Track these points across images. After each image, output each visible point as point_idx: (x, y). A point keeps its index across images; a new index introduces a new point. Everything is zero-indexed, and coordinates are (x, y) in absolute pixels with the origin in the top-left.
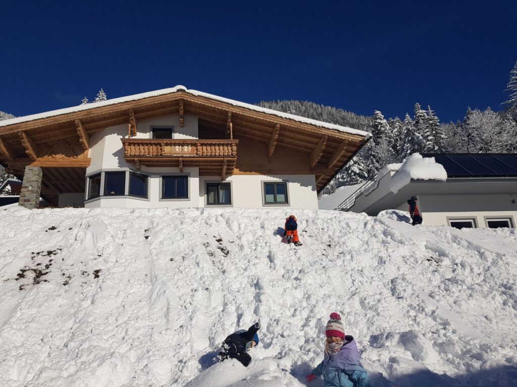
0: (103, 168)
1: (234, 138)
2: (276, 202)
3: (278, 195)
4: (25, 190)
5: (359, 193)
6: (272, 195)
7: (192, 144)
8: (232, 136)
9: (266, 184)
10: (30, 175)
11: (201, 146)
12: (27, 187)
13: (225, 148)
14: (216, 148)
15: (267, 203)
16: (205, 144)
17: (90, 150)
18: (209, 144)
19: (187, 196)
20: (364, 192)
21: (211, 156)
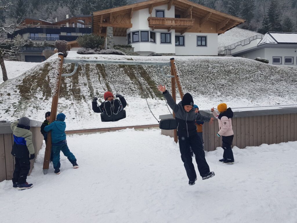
1: (193, 18)
2: (201, 45)
3: (202, 42)
4: (109, 37)
5: (239, 44)
6: (200, 42)
7: (176, 20)
8: (191, 17)
9: (198, 37)
10: (110, 31)
11: (180, 21)
12: (109, 36)
13: (189, 22)
14: (186, 22)
15: (198, 46)
16: (181, 20)
17: (131, 20)
18: (183, 20)
19: (170, 42)
20: (242, 44)
21: (183, 26)
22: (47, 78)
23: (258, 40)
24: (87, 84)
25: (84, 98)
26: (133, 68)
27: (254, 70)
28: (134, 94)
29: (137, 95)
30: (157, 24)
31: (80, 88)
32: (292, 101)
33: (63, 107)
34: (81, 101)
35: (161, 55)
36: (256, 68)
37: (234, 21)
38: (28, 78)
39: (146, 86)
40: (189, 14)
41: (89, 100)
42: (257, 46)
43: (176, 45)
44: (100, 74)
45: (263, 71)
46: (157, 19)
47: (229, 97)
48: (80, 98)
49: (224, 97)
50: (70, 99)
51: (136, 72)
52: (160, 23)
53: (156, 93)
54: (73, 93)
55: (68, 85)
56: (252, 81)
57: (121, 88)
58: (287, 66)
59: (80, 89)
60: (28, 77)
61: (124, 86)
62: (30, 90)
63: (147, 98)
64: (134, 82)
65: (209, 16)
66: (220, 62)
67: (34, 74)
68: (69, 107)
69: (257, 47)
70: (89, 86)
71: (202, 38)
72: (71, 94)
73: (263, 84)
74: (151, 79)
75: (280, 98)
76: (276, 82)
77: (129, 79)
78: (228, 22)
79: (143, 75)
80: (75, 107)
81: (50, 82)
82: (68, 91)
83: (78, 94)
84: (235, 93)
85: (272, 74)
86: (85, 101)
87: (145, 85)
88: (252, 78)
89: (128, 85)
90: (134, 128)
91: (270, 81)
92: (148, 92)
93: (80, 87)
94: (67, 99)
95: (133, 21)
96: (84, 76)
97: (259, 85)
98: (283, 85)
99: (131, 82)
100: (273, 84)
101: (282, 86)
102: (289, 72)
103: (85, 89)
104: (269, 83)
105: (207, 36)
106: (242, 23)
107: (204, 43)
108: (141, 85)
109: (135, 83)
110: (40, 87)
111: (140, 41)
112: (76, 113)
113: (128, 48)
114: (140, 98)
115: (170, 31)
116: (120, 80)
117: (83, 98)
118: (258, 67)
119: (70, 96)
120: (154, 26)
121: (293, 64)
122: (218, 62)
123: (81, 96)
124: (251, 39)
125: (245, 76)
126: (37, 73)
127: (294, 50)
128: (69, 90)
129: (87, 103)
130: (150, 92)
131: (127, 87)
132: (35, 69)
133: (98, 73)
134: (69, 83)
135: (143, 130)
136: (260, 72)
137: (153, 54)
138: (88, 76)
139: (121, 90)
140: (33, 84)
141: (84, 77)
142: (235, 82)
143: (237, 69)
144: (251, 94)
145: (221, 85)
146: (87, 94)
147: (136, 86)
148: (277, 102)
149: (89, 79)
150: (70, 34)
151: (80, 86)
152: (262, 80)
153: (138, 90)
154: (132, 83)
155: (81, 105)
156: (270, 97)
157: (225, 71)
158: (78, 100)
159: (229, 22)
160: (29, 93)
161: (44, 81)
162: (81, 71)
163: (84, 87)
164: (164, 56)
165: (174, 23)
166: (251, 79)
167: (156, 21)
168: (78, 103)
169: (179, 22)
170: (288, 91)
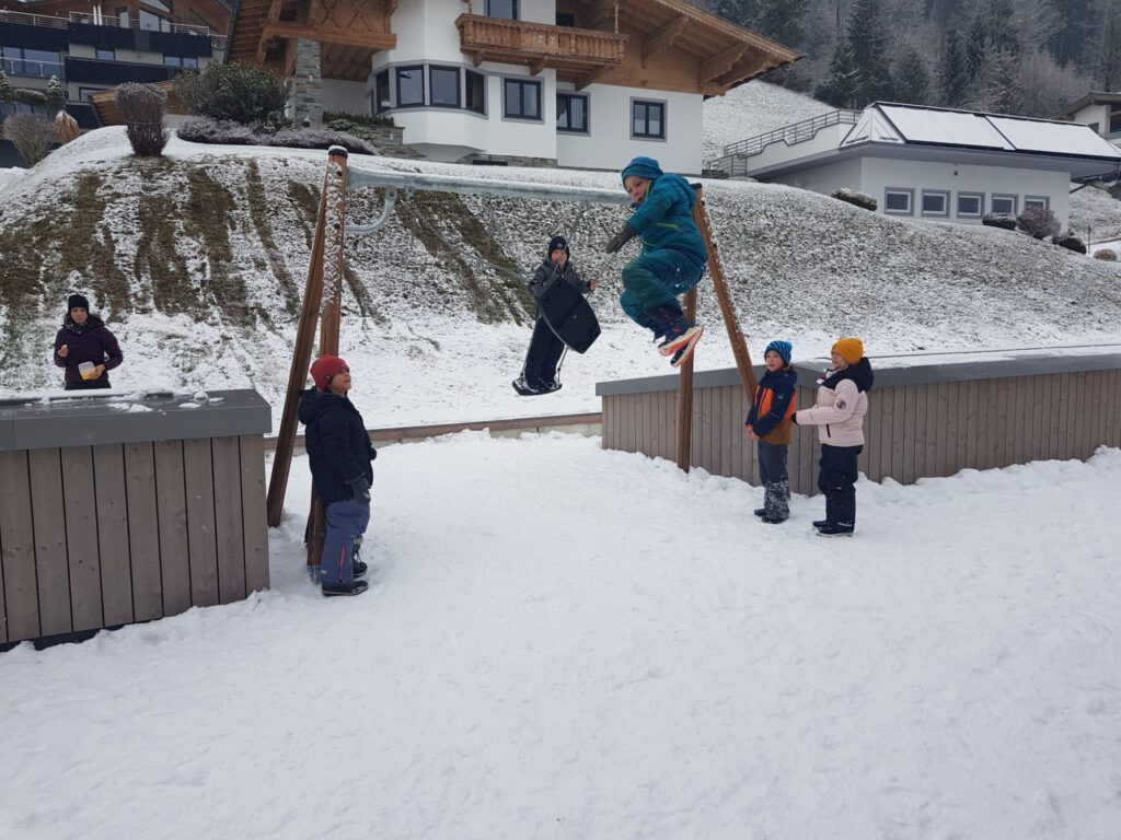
0: (427, 57)
1: (620, 32)
2: (647, 135)
3: (651, 123)
4: (304, 81)
5: (776, 138)
6: (643, 122)
7: (564, 34)
8: (617, 27)
9: (636, 103)
10: (306, 54)
11: (576, 39)
12: (305, 76)
13: (608, 47)
14: (597, 46)
15: (636, 135)
16: (581, 36)
17: (393, 19)
18: (588, 38)
19: (538, 117)
20: (786, 138)
21: (588, 58)
22: (100, 236)
23: (844, 129)
24: (268, 262)
25: (266, 317)
26: (430, 209)
27: (835, 233)
28: (448, 305)
29: (461, 309)
30: (493, 43)
31: (244, 278)
32: (961, 340)
33: (192, 350)
34: (255, 329)
35: (505, 164)
36: (841, 226)
37: (759, 54)
38: (18, 233)
39: (487, 276)
40: (607, 16)
41: (284, 325)
42: (840, 149)
43: (559, 129)
44: (310, 224)
45: (862, 238)
46: (493, 25)
47: (769, 322)
48: (248, 318)
49: (752, 322)
50: (210, 320)
51: (443, 224)
52: (502, 41)
53: (527, 306)
54: (219, 296)
55: (192, 265)
56: (834, 271)
57: (400, 281)
58: (932, 222)
59: (243, 282)
60: (16, 229)
61: (408, 276)
62: (41, 282)
63: (500, 321)
64: (443, 263)
65: (677, 30)
66: (726, 198)
67: (40, 218)
68: (215, 349)
69: (837, 152)
70: (274, 271)
71: (651, 108)
72: (211, 301)
73: (866, 280)
74: (502, 252)
75: (922, 329)
76: (906, 274)
77: (420, 248)
78: (741, 55)
79: (471, 237)
80: (240, 351)
81: (117, 252)
82: (198, 289)
83: (239, 299)
84: (785, 311)
85: (891, 248)
86: (272, 329)
87: (484, 272)
88: (833, 261)
89: (423, 271)
90: (487, 429)
91: (887, 272)
92: (501, 301)
93: (242, 272)
94: (198, 320)
95: (398, 24)
96: (249, 232)
97: (857, 285)
98: (928, 287)
99: (431, 259)
100: (898, 283)
101: (926, 288)
102: (943, 243)
103: (263, 281)
104: (884, 276)
105: (666, 101)
106: (786, 63)
107: (654, 127)
108: (469, 273)
109: (446, 264)
110: (78, 269)
111: (427, 102)
112: (249, 373)
113: (378, 130)
114: (475, 323)
115: (538, 75)
116: (391, 253)
117: (262, 316)
118: (848, 224)
119: (208, 307)
120: (483, 51)
121: (947, 215)
122: (720, 200)
123: (252, 309)
124: (819, 123)
125: (810, 252)
126: (55, 214)
127: (951, 168)
128: (199, 286)
129: (280, 335)
130: (508, 301)
131: (422, 278)
132: (42, 198)
133: (300, 223)
134: (196, 257)
135: (518, 438)
136: (854, 240)
137: (477, 155)
138: (265, 234)
139: (399, 289)
140: (47, 255)
141: (250, 236)
142: (780, 272)
143: (783, 227)
144: (837, 313)
145: (738, 280)
146: (275, 301)
147: (452, 276)
148: (915, 341)
149: (269, 245)
150: (111, 53)
151: (243, 269)
152: (864, 268)
153: (464, 292)
154: (438, 265)
155: (262, 342)
156: (891, 324)
157: (745, 231)
158: (245, 324)
159: (742, 58)
160: (35, 293)
161: (89, 247)
162: (234, 212)
163: (258, 274)
164: (518, 166)
165: (552, 46)
166: (829, 265)
167: (491, 32)
168: (247, 335)
169: (573, 41)
170: (944, 307)
